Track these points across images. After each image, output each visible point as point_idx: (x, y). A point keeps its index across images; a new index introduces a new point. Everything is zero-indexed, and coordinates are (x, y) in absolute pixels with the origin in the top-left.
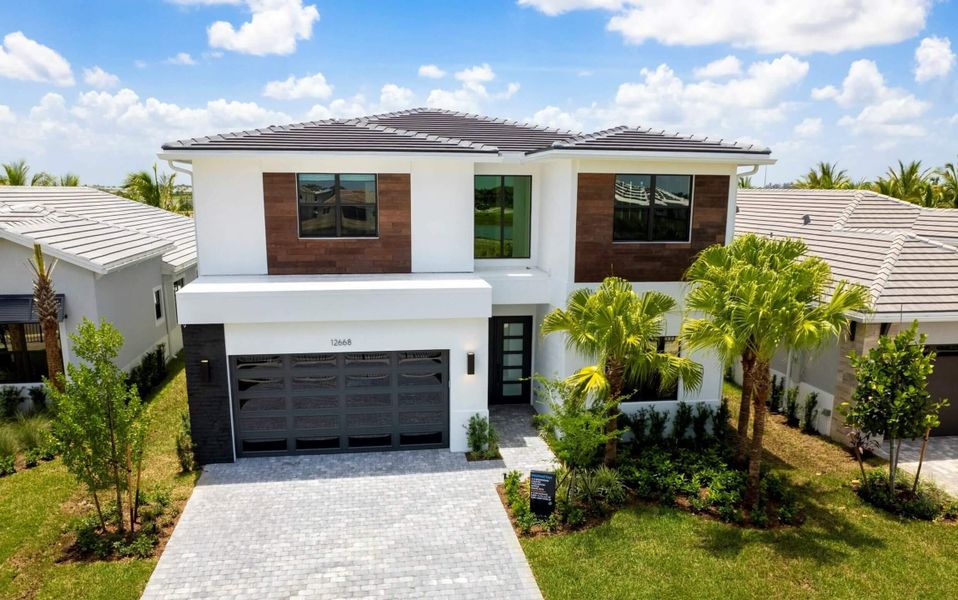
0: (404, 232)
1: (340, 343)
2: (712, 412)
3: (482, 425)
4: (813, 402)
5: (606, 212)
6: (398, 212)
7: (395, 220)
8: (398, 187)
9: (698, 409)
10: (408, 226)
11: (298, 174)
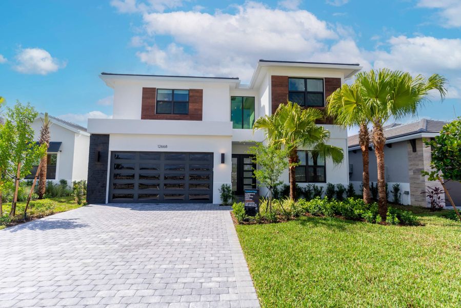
0: (199, 112)
1: (162, 147)
2: (345, 189)
3: (228, 188)
4: (397, 189)
5: (285, 92)
6: (197, 104)
7: (196, 107)
8: (198, 94)
9: (338, 187)
10: (201, 110)
11: (157, 89)
